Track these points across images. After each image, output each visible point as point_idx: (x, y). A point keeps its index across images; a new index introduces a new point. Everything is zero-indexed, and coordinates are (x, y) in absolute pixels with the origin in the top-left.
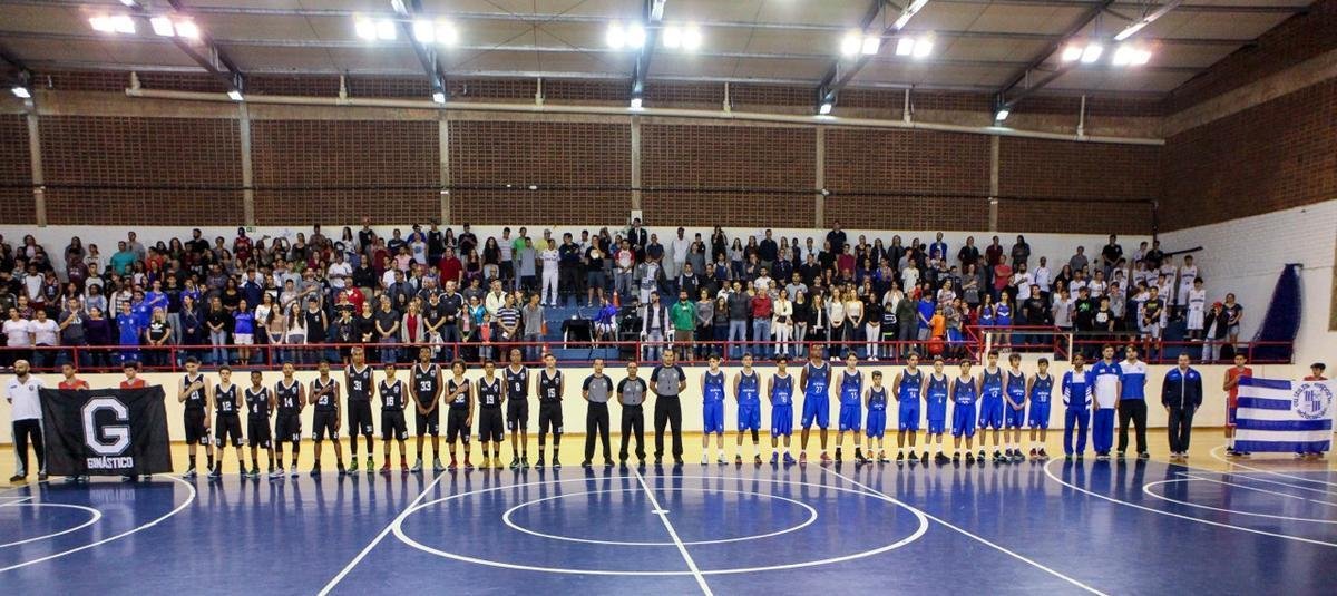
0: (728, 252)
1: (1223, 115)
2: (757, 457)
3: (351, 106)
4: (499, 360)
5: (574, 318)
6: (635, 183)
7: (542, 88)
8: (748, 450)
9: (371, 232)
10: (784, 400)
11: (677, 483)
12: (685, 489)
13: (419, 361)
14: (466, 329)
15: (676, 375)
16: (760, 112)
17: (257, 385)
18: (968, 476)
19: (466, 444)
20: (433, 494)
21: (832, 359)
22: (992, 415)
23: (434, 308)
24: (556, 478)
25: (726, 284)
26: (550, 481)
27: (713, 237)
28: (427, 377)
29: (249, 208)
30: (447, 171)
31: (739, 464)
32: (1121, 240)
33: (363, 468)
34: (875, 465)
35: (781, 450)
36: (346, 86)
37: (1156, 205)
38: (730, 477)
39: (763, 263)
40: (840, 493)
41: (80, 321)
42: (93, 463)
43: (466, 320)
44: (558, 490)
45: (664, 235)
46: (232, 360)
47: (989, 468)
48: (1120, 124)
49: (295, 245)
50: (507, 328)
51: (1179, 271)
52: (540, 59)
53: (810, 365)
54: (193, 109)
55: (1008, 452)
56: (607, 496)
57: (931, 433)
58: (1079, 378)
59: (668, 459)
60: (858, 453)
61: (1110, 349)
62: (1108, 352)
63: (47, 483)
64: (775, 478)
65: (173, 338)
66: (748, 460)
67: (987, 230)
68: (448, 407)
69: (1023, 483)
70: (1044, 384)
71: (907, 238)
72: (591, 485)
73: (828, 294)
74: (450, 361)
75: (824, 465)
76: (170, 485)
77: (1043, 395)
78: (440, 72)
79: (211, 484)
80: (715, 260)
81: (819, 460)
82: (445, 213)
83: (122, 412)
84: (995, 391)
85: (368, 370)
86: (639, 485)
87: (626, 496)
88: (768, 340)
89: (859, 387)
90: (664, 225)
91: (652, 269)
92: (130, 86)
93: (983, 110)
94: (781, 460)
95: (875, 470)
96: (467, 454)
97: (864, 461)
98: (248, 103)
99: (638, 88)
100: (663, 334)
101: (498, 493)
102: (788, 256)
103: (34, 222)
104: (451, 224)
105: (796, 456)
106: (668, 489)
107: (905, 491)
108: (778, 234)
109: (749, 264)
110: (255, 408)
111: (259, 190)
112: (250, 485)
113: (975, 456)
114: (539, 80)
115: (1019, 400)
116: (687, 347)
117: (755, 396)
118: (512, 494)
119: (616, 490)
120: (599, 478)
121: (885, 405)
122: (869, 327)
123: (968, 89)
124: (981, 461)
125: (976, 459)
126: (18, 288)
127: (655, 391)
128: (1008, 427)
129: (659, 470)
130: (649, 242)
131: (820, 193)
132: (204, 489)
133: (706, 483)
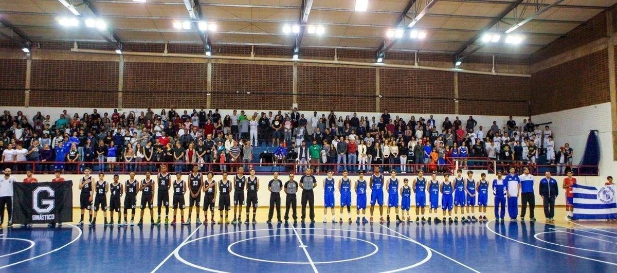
0: (336, 122)
1: (554, 65)
2: (350, 219)
3: (169, 57)
4: (230, 171)
5: (265, 152)
6: (295, 91)
7: (254, 50)
8: (345, 216)
9: (174, 111)
10: (363, 192)
11: (312, 232)
12: (315, 235)
13: (193, 171)
14: (215, 156)
15: (312, 180)
16: (351, 61)
17: (116, 182)
18: (450, 229)
19: (212, 211)
20: (195, 236)
21: (385, 172)
22: (460, 199)
23: (201, 147)
24: (254, 228)
25: (336, 137)
26: (251, 230)
27: (329, 116)
28: (196, 179)
29: (120, 100)
30: (210, 85)
31: (341, 222)
32: (514, 118)
33: (163, 222)
34: (406, 223)
35: (361, 216)
36: (167, 48)
37: (530, 103)
38: (337, 229)
39: (353, 128)
40: (389, 237)
41: (38, 150)
42: (35, 217)
43: (215, 152)
44: (254, 235)
45: (308, 115)
46: (106, 170)
47: (460, 225)
48: (510, 68)
49: (139, 117)
50: (233, 156)
51: (543, 133)
52: (253, 38)
53: (374, 176)
54: (99, 57)
55: (469, 217)
56: (278, 238)
57: (432, 208)
58: (500, 183)
59: (308, 220)
60: (398, 217)
61: (513, 169)
62: (512, 170)
63: (12, 227)
64: (358, 229)
65: (80, 158)
66: (346, 220)
67: (454, 114)
68: (204, 193)
69: (477, 233)
70: (484, 185)
71: (417, 117)
72: (271, 232)
73: (382, 142)
74: (207, 171)
75: (381, 223)
76: (70, 229)
77: (484, 191)
78: (209, 43)
79: (90, 229)
80: (331, 126)
81: (379, 221)
82: (208, 103)
83: (52, 193)
84: (461, 188)
85: (168, 175)
86: (294, 233)
87: (288, 238)
88: (355, 164)
89: (397, 186)
90: (307, 110)
91: (302, 130)
92: (73, 47)
93: (450, 62)
94: (361, 221)
95: (406, 226)
96: (213, 216)
97: (401, 222)
98: (124, 55)
99: (296, 50)
100: (307, 160)
101: (227, 235)
102: (364, 125)
103: (23, 105)
104: (211, 108)
105: (368, 219)
106: (308, 235)
107: (420, 237)
108: (359, 115)
109: (346, 128)
110: (114, 193)
111: (125, 92)
112: (108, 229)
113: (453, 219)
114: (253, 47)
115: (473, 192)
116: (317, 166)
117: (349, 190)
118: (233, 236)
119: (283, 235)
120: (275, 229)
121: (410, 195)
122: (401, 157)
123: (443, 52)
124: (456, 222)
125: (453, 220)
126: (12, 135)
127: (302, 187)
128: (468, 205)
129: (303, 225)
130: (301, 117)
131: (378, 96)
132: (86, 231)
133: (325, 232)
